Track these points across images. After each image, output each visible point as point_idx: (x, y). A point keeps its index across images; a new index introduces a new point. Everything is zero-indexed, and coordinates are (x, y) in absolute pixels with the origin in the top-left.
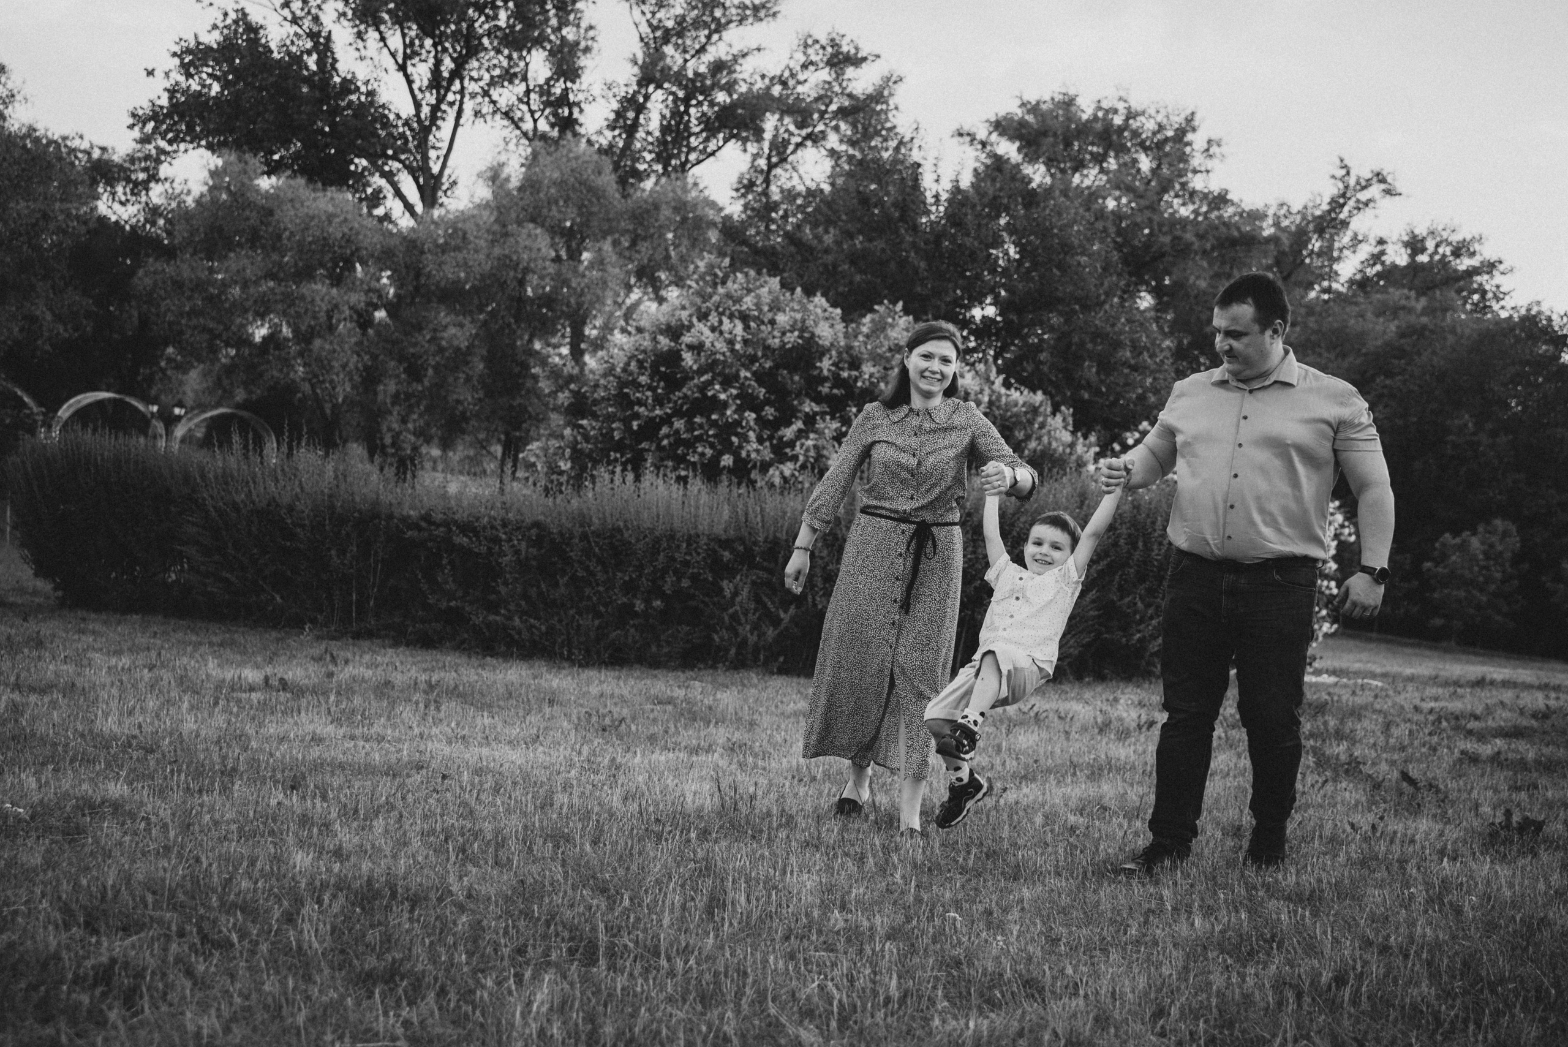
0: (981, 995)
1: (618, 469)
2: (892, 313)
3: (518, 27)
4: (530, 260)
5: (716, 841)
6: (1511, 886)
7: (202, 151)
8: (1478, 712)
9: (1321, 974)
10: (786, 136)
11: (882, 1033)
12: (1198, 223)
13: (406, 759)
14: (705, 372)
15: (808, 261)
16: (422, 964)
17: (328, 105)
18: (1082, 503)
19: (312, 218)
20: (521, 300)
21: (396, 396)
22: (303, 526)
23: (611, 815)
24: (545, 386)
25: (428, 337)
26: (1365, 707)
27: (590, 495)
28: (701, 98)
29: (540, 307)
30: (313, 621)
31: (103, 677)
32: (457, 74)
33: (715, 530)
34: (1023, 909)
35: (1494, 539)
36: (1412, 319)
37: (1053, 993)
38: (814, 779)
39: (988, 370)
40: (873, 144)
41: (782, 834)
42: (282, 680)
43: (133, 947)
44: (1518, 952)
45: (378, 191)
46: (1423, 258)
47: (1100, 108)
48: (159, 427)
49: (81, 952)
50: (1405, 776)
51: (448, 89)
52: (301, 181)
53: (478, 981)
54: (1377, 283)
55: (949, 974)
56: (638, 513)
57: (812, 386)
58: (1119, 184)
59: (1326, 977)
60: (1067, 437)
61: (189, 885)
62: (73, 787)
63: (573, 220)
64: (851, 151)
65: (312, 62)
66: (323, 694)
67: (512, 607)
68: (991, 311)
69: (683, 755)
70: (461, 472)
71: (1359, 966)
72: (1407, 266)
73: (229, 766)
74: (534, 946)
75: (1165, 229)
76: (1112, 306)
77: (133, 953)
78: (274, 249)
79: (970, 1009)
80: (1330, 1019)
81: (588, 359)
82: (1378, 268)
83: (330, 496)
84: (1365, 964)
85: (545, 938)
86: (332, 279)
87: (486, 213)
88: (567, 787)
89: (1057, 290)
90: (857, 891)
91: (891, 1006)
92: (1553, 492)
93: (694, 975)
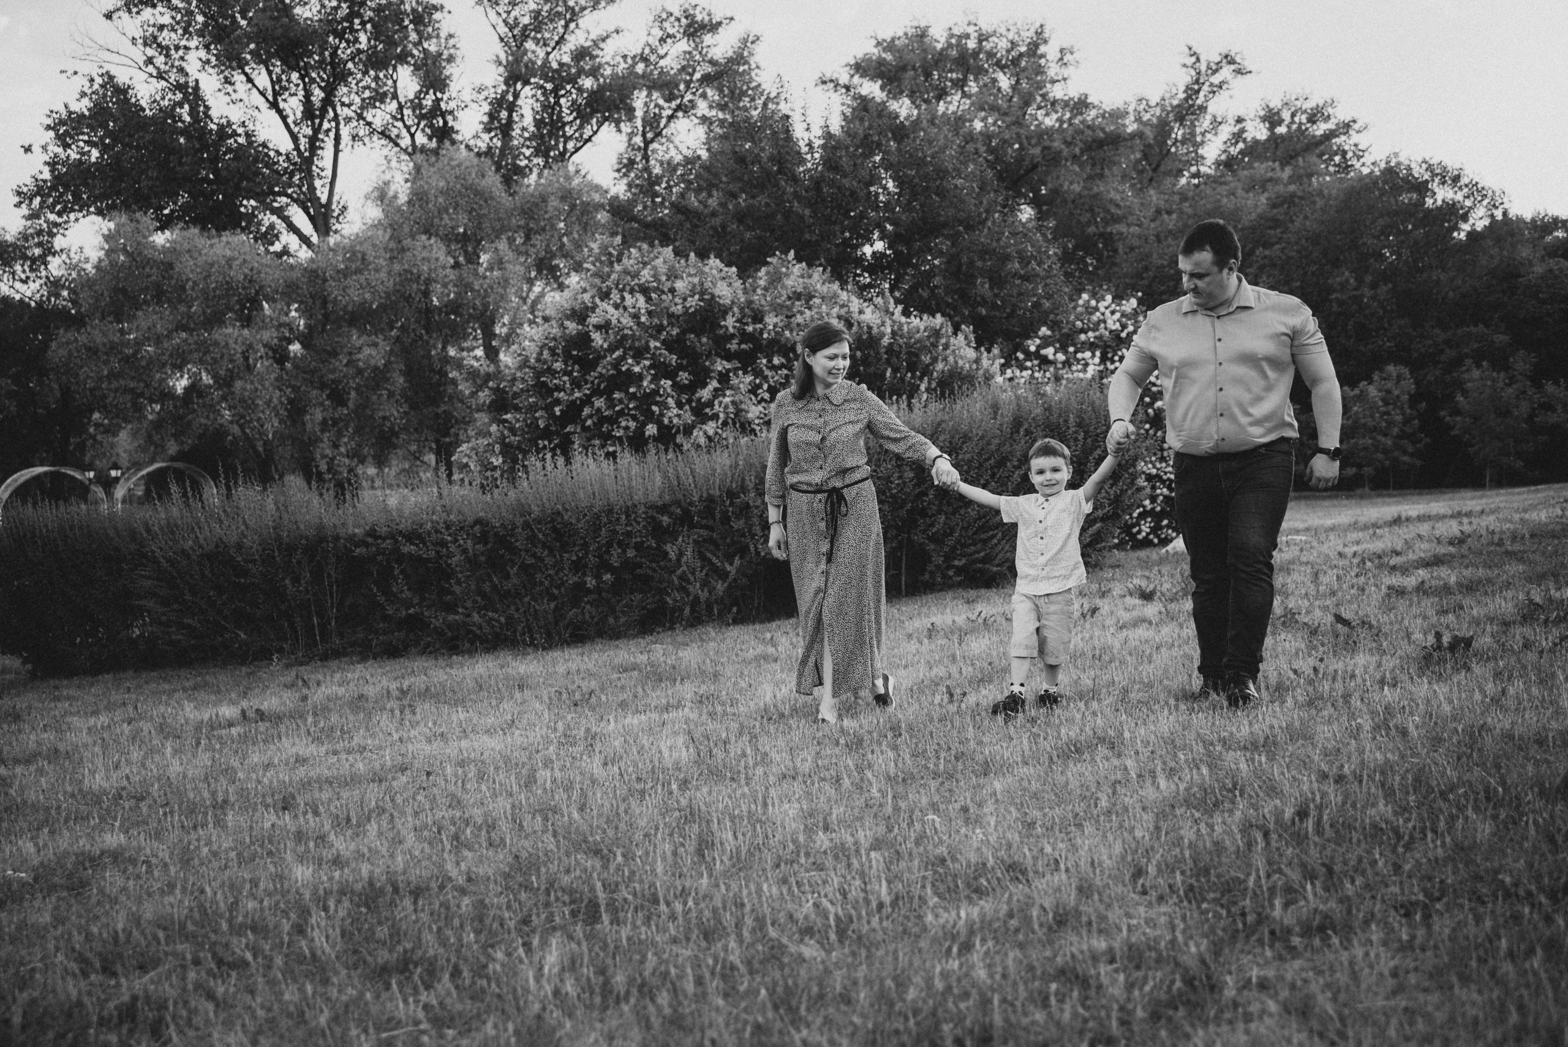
0: (968, 885)
1: (549, 456)
2: (785, 263)
3: (380, 47)
4: (430, 271)
5: (697, 788)
6: (1451, 701)
7: (93, 218)
8: (1399, 548)
9: (1283, 811)
10: (657, 110)
11: (880, 936)
12: (1064, 130)
13: (389, 763)
14: (617, 348)
15: (697, 226)
16: (431, 946)
17: (208, 152)
18: (996, 413)
19: (212, 265)
20: (429, 310)
21: (324, 422)
22: (254, 561)
23: (593, 781)
24: (465, 388)
25: (345, 361)
26: (1292, 562)
27: (525, 484)
28: (568, 87)
29: (447, 314)
30: (280, 651)
31: (85, 737)
32: (328, 102)
33: (651, 498)
34: (997, 801)
35: (1389, 385)
36: (1281, 188)
37: (1036, 872)
38: (782, 715)
39: (886, 303)
40: (742, 104)
41: (759, 771)
42: (258, 710)
43: (152, 982)
44: (1464, 759)
45: (272, 226)
46: (1282, 130)
47: (952, 36)
48: (99, 492)
49: (103, 996)
50: (1339, 619)
51: (322, 118)
52: (195, 231)
53: (489, 956)
54: (1242, 160)
55: (935, 872)
56: (574, 494)
57: (720, 342)
58: (983, 105)
59: (1289, 813)
60: (971, 354)
61: (197, 915)
62: (71, 845)
63: (465, 225)
64: (721, 115)
65: (185, 112)
66: (301, 717)
67: (469, 604)
68: (879, 246)
69: (655, 716)
70: (398, 486)
71: (1318, 798)
72: (1268, 140)
73: (220, 799)
74: (538, 915)
75: (1033, 141)
76: (994, 222)
77: (152, 987)
78: (180, 301)
79: (959, 900)
80: (1297, 851)
81: (502, 356)
82: (1241, 145)
83: (275, 528)
84: (1324, 795)
85: (547, 905)
86: (240, 320)
87: (380, 233)
88: (548, 763)
89: (939, 215)
90: (837, 811)
91: (884, 911)
92: (1437, 331)
93: (694, 914)
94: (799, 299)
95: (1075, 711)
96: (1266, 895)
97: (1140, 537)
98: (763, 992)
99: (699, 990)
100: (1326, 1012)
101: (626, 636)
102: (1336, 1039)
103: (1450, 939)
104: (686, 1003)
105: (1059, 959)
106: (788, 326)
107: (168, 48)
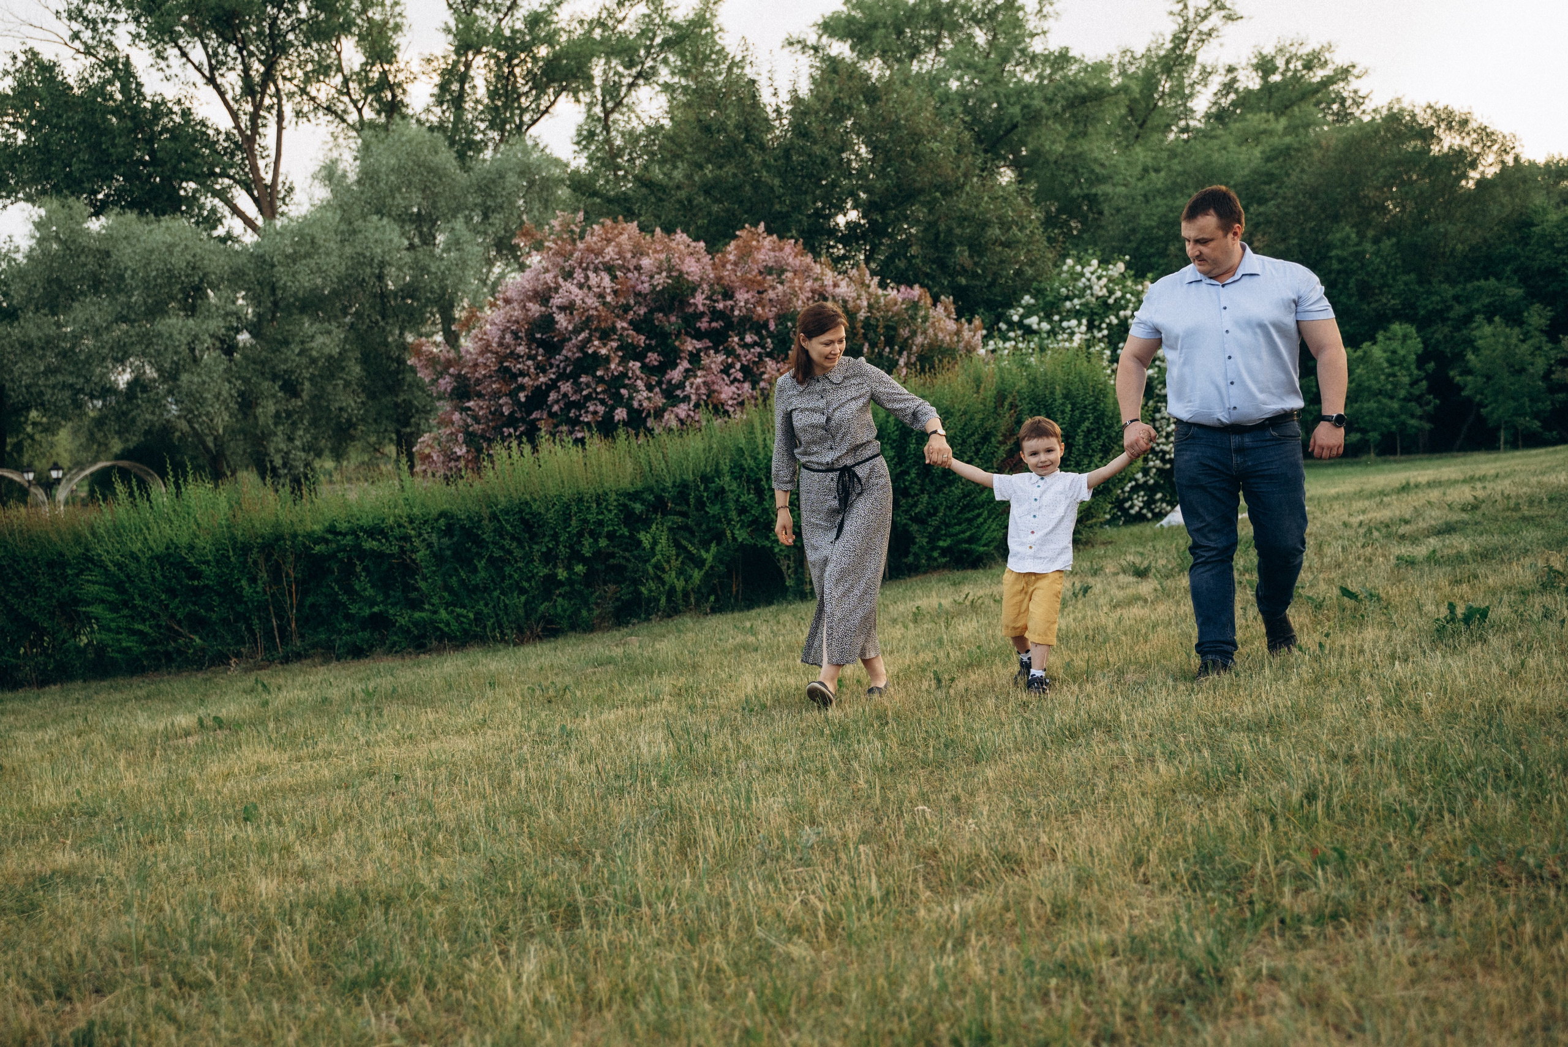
0: (962, 878)
1: (514, 444)
2: (755, 236)
3: (322, 16)
4: (384, 252)
5: (678, 785)
6: (1466, 675)
7: (22, 204)
8: (1407, 517)
9: (1290, 794)
10: (616, 78)
11: (871, 933)
12: (1045, 87)
13: (356, 769)
14: (583, 330)
15: (661, 200)
16: (404, 958)
17: (142, 131)
18: (978, 387)
19: (152, 252)
20: (383, 295)
21: (277, 415)
22: (207, 563)
23: (570, 780)
24: (425, 375)
25: (297, 351)
27: (491, 474)
28: (523, 56)
29: (403, 298)
30: (238, 655)
31: (32, 752)
32: (268, 76)
33: (622, 485)
34: (989, 789)
35: (1395, 345)
36: (1275, 141)
37: (1032, 863)
38: (764, 706)
39: (862, 275)
40: (705, 69)
41: (742, 765)
42: (215, 718)
43: (109, 1006)
44: (1482, 735)
45: (213, 210)
46: (1276, 78)
48: (39, 494)
49: (57, 1023)
50: (1346, 592)
51: (263, 93)
52: (131, 216)
53: (464, 966)
54: (1234, 112)
55: (927, 865)
56: (542, 483)
57: (690, 322)
58: (957, 64)
59: (1296, 796)
60: (952, 326)
61: (155, 935)
62: (20, 865)
63: (419, 205)
64: (683, 82)
65: (115, 89)
66: (262, 723)
67: (435, 600)
68: (853, 215)
69: (632, 711)
70: (358, 479)
71: (1327, 780)
72: (1261, 90)
73: (177, 813)
74: (515, 921)
75: (1012, 100)
76: (972, 187)
77: (109, 1012)
78: (119, 290)
79: (953, 893)
80: (1307, 835)
81: (462, 340)
82: (1232, 96)
83: (228, 527)
84: (1333, 776)
85: (524, 910)
86: (185, 310)
87: (329, 214)
88: (522, 762)
89: (915, 181)
90: (823, 804)
91: (875, 906)
92: (1445, 286)
93: (677, 916)
94: (770, 274)
95: (1068, 694)
96: (1275, 882)
97: (1133, 512)
98: (751, 994)
99: (685, 994)
100: (1343, 1005)
101: (600, 629)
102: (1353, 1032)
103: (1472, 924)
104: (670, 1008)
105: (1058, 953)
106: (760, 302)
107: (94, 22)
